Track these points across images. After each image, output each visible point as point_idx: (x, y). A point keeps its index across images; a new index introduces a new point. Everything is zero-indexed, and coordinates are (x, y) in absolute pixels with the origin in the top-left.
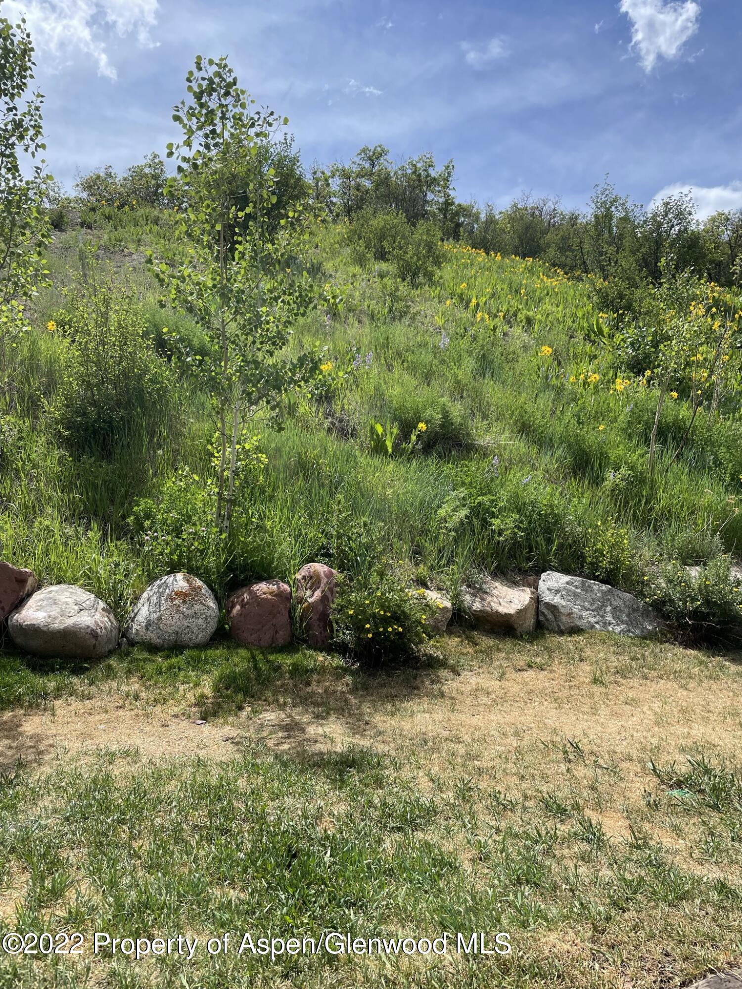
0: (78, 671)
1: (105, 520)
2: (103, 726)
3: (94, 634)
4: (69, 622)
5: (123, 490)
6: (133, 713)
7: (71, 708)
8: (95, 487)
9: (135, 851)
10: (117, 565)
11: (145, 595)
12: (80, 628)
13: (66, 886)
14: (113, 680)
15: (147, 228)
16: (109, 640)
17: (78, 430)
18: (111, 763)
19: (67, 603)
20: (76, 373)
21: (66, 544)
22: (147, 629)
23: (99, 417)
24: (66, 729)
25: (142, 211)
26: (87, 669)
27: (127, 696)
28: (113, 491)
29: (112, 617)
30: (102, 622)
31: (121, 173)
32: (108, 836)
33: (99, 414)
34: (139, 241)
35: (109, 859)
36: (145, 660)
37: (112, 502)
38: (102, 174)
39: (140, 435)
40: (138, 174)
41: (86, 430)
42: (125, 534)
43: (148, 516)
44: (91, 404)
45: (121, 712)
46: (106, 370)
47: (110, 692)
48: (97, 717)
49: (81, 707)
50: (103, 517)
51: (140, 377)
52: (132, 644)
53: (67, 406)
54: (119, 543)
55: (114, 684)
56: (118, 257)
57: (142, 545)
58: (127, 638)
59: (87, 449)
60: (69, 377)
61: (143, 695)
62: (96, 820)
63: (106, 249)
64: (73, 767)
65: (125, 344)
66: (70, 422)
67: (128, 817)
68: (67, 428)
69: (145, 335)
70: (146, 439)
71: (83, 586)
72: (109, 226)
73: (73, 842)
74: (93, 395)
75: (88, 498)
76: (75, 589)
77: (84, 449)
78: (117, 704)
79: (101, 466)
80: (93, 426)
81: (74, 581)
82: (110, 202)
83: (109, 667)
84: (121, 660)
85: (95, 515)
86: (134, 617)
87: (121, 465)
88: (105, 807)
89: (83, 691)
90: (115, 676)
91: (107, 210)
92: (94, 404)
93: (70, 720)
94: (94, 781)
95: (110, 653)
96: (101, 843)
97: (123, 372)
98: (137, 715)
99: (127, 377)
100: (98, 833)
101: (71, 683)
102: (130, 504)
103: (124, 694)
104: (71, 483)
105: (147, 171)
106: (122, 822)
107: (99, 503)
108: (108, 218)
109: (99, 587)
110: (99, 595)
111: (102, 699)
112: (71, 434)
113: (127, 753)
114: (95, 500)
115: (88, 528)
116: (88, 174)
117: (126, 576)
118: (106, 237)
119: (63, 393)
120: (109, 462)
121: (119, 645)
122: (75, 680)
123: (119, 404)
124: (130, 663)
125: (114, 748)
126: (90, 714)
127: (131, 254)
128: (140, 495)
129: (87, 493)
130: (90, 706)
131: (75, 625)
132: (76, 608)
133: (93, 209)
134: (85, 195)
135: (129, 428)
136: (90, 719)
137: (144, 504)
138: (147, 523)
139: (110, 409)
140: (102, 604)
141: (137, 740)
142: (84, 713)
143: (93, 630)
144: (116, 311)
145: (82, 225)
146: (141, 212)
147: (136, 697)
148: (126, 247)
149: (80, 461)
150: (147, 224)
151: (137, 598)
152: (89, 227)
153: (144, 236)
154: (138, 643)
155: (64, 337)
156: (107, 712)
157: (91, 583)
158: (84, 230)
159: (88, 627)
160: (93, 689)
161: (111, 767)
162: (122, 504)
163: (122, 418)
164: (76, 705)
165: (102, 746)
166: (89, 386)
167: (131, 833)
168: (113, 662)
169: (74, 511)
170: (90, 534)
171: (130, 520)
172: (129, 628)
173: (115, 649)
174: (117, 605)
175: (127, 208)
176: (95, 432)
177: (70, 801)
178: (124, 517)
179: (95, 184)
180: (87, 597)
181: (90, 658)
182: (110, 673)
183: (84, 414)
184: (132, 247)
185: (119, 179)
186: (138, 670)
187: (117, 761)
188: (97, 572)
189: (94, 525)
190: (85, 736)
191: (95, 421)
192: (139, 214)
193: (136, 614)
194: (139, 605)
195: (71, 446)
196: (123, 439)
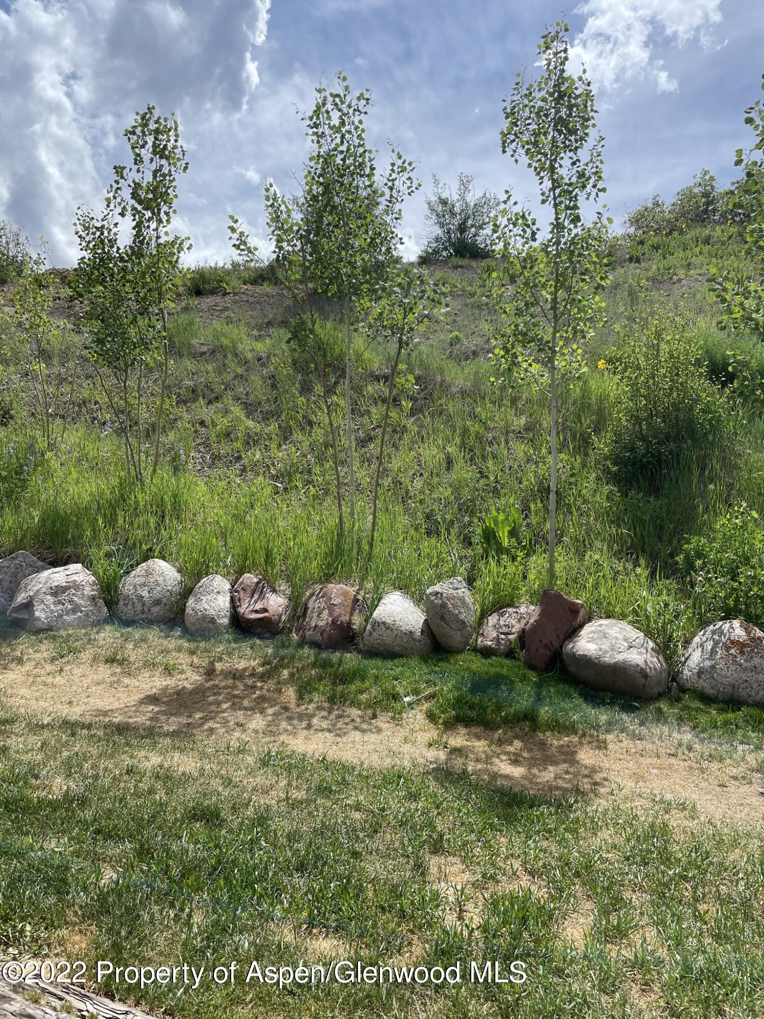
0: (628, 708)
1: (653, 557)
2: (655, 771)
3: (643, 673)
4: (620, 658)
5: (672, 526)
6: (686, 764)
7: (623, 745)
8: (642, 522)
9: (700, 913)
10: (666, 605)
11: (697, 639)
12: (630, 665)
13: (631, 928)
14: (663, 724)
15: (698, 250)
16: (659, 682)
17: (626, 465)
18: (666, 812)
19: (617, 638)
20: (626, 408)
21: (614, 579)
22: (699, 677)
23: (648, 452)
24: (617, 766)
25: (693, 233)
26: (637, 708)
27: (680, 745)
28: (661, 527)
29: (661, 658)
30: (652, 662)
31: (669, 200)
32: (670, 890)
33: (647, 448)
34: (689, 264)
35: (673, 915)
36: (697, 710)
37: (660, 538)
38: (650, 205)
39: (689, 469)
40: (687, 195)
41: (633, 465)
42: (674, 573)
43: (699, 555)
44: (640, 439)
45: (673, 760)
46: (655, 403)
47: (661, 737)
48: (649, 760)
49: (631, 746)
50: (651, 555)
51: (691, 409)
52: (683, 690)
53: (616, 442)
54: (668, 582)
55: (666, 729)
56: (666, 286)
57: (693, 585)
58: (677, 683)
59: (635, 484)
60: (618, 413)
61: (697, 747)
62: (657, 868)
63: (653, 280)
64: (628, 805)
65: (677, 374)
66: (618, 457)
67: (690, 875)
68: (615, 464)
69: (698, 363)
70: (696, 473)
71: (632, 623)
72: (657, 255)
73: (635, 884)
74: (642, 430)
75: (635, 534)
76: (623, 624)
77: (631, 484)
78: (669, 751)
79: (649, 502)
80: (641, 461)
81: (623, 616)
82: (658, 231)
83: (659, 710)
84: (672, 705)
85: (643, 551)
86: (685, 662)
87: (669, 499)
88: (666, 859)
89: (634, 731)
90: (666, 722)
91: (656, 240)
92: (643, 438)
93: (622, 757)
94: (652, 826)
95: (660, 696)
96: (664, 894)
97: (674, 404)
98: (691, 768)
99: (678, 410)
100: (660, 883)
101: (622, 719)
102: (679, 541)
103: (676, 741)
104: (619, 518)
105: (696, 190)
106: (685, 878)
107: (646, 540)
108: (656, 248)
109: (648, 626)
110: (648, 633)
111: (654, 743)
112: (619, 470)
113: (683, 807)
114: (642, 537)
115: (636, 564)
116: (635, 208)
117: (676, 617)
118: (655, 267)
119: (612, 429)
120: (657, 498)
121: (669, 689)
122: (625, 717)
123: (668, 437)
124: (682, 710)
125: (668, 797)
126: (642, 756)
127: (680, 280)
128: (689, 532)
129: (635, 529)
130: (641, 747)
131: (625, 662)
132: (626, 644)
133: (642, 243)
134: (632, 230)
135: (678, 462)
136: (642, 760)
137: (695, 542)
138: (699, 563)
139: (658, 443)
140: (651, 644)
141: (691, 795)
142: (636, 753)
143: (642, 669)
144: (668, 341)
145: (631, 260)
146: (691, 234)
147: (690, 748)
148: (675, 274)
149: (627, 496)
150: (697, 246)
151: (687, 642)
152: (638, 261)
153: (693, 259)
154: (689, 690)
155: (614, 373)
156: (658, 757)
157: (641, 621)
158: (633, 264)
159: (638, 665)
160: (644, 731)
161: (667, 816)
162: (670, 542)
163: (671, 452)
164: (627, 743)
165: (655, 792)
166: (637, 420)
167: (695, 892)
168: (663, 705)
169: (622, 546)
170: (639, 570)
171: (680, 558)
172: (679, 673)
173: (665, 692)
174: (667, 647)
175: (676, 234)
176: (643, 467)
177: (628, 840)
178: (672, 555)
179: (643, 216)
180: (636, 635)
181: (640, 698)
182: (660, 717)
183: (632, 449)
184: (681, 273)
185: (667, 207)
186: (691, 720)
187: (673, 812)
188: (646, 610)
189: (642, 562)
190: (638, 777)
191: (644, 456)
192: (688, 236)
193: (687, 659)
194: (690, 650)
195: (619, 482)
196: (672, 473)
